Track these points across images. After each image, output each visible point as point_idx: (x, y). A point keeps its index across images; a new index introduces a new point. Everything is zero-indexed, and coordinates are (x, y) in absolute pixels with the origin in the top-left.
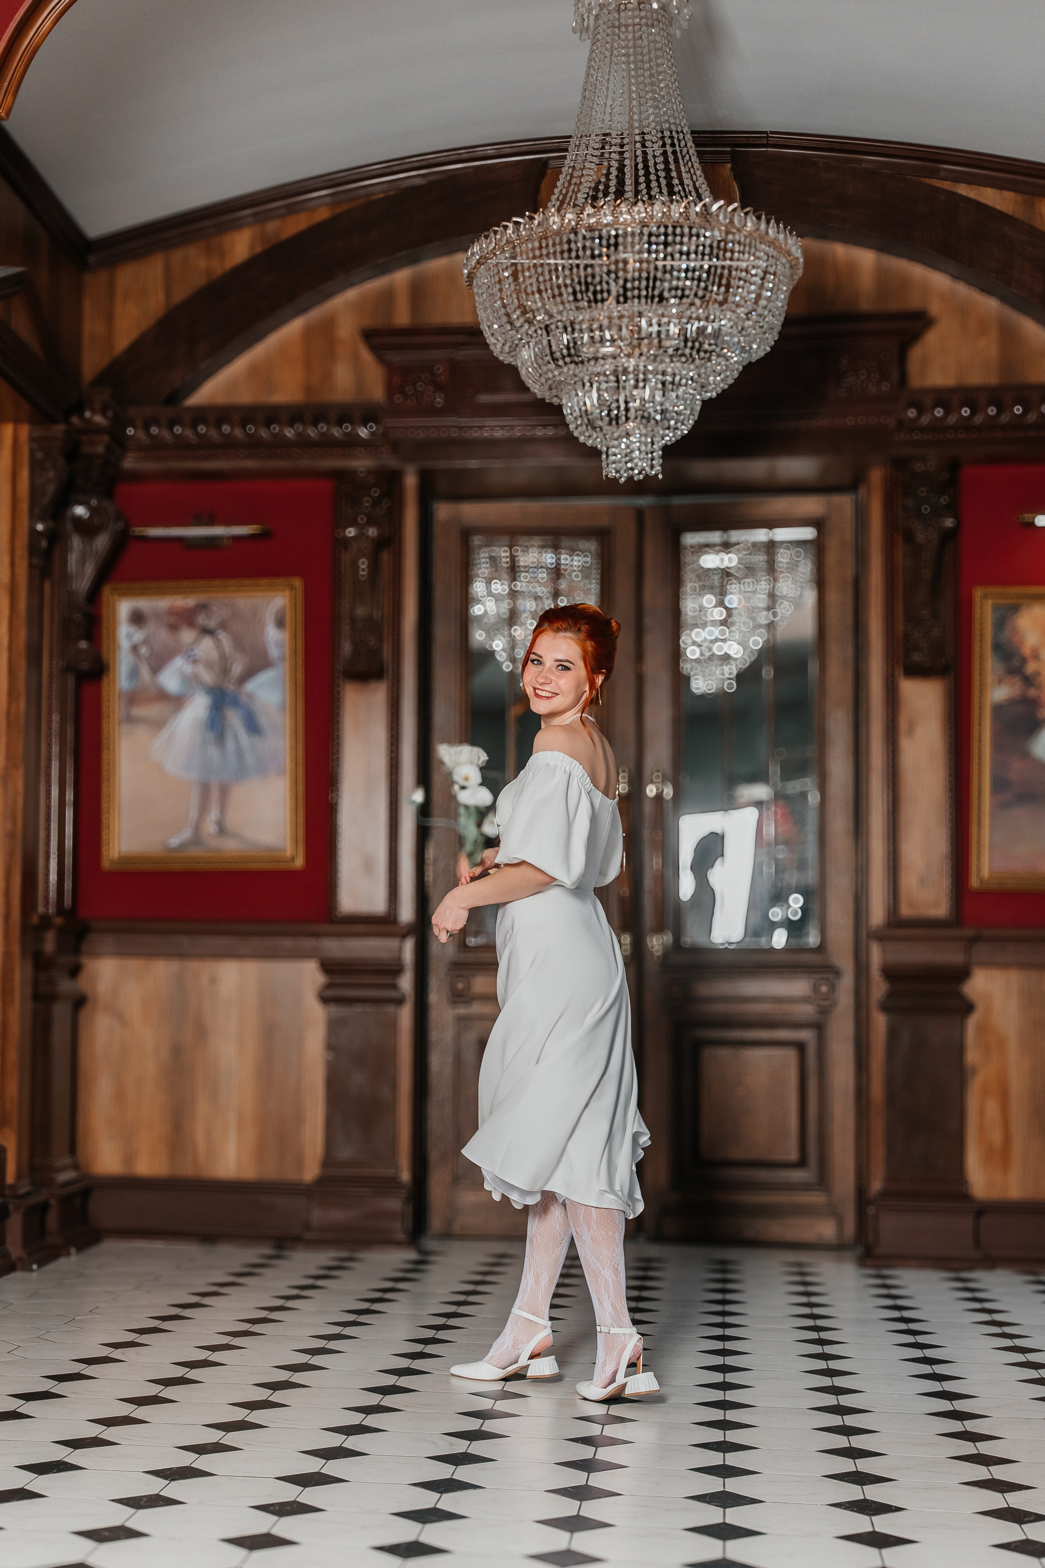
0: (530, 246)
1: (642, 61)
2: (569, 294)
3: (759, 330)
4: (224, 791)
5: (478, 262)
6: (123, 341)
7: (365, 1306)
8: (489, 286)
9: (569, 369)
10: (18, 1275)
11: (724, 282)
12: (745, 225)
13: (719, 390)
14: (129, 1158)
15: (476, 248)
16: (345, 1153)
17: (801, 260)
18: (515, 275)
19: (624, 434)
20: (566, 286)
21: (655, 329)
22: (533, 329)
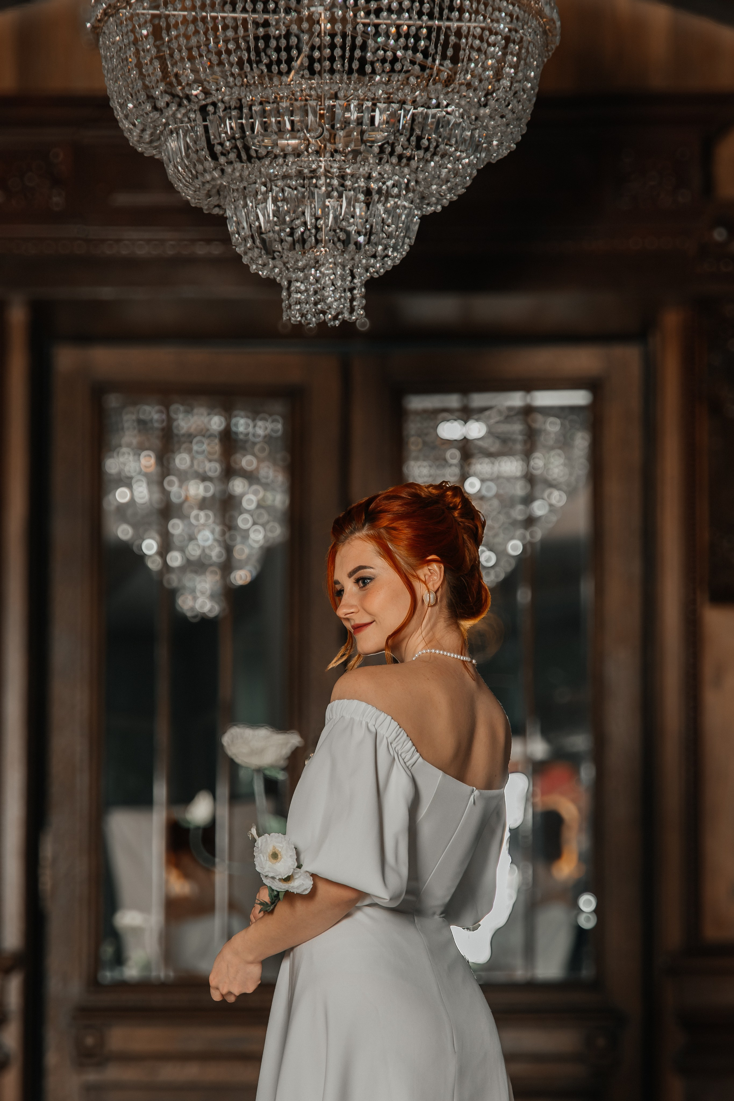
2: (231, 65)
3: (499, 121)
5: (105, 13)
8: (121, 48)
9: (234, 170)
11: (450, 52)
13: (445, 202)
17: (558, 24)
18: (156, 33)
19: (312, 262)
20: (228, 52)
21: (353, 115)
22: (183, 111)
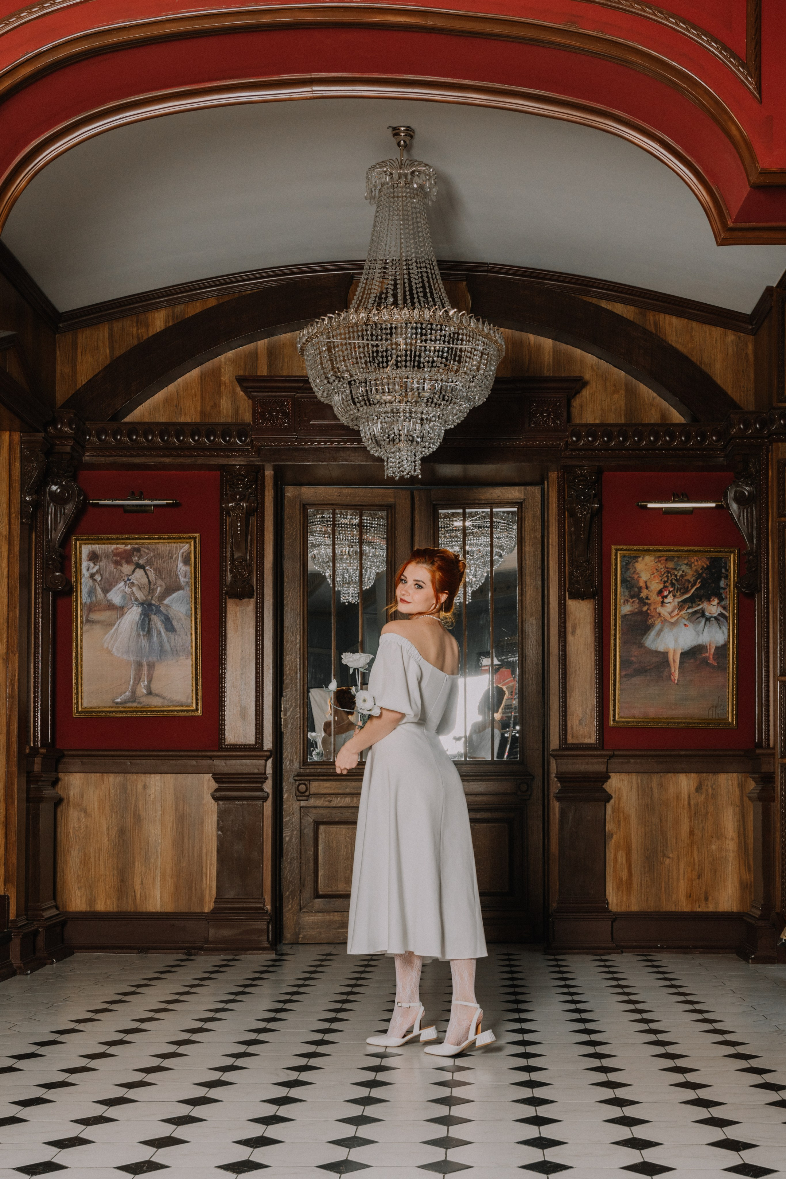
0: (338, 332)
1: (407, 220)
2: (362, 363)
3: (479, 389)
4: (151, 667)
5: (307, 341)
6: (82, 380)
7: (240, 989)
8: (314, 356)
9: (363, 409)
10: (18, 977)
11: (457, 359)
12: (470, 324)
13: (455, 424)
14: (92, 901)
15: (305, 332)
16: (230, 894)
17: (504, 346)
18: (329, 349)
19: (398, 449)
20: (361, 358)
21: (415, 386)
22: (341, 383)
